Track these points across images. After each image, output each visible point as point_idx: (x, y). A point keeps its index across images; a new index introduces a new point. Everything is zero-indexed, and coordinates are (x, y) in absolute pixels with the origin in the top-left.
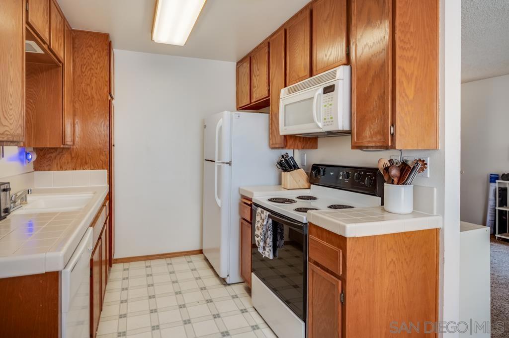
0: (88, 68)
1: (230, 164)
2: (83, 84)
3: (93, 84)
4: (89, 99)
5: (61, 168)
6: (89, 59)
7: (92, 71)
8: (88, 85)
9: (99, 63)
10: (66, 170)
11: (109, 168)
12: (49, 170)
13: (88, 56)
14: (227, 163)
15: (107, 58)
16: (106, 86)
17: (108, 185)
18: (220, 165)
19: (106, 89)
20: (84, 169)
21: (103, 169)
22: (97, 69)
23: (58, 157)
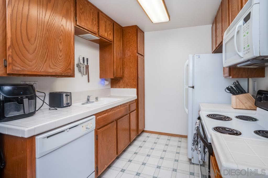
0: (129, 43)
1: (193, 87)
2: (127, 50)
3: (131, 50)
4: (129, 56)
5: (120, 87)
6: (129, 38)
7: (130, 44)
8: (129, 50)
9: (132, 40)
10: (121, 88)
11: (137, 88)
12: (116, 88)
13: (129, 37)
14: (191, 87)
15: (136, 37)
16: (136, 49)
17: (137, 96)
18: (188, 89)
19: (136, 51)
20: (127, 88)
21: (135, 88)
22: (132, 42)
23: (118, 83)
